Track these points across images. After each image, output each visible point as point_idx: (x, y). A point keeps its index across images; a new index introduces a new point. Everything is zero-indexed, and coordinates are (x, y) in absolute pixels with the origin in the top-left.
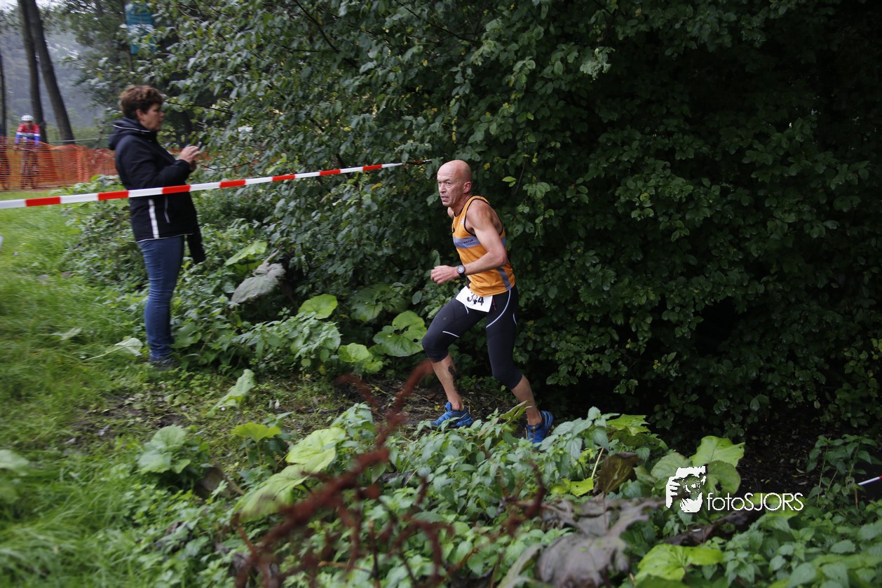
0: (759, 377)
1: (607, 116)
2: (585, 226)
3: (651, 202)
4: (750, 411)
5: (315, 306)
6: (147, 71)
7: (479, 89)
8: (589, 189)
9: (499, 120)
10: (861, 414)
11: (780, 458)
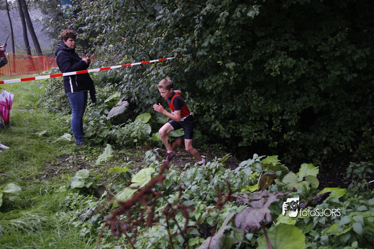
0: (326, 140)
1: (259, 34)
2: (252, 80)
3: (279, 69)
4: (323, 154)
5: (142, 118)
6: (69, 24)
7: (206, 25)
8: (253, 65)
9: (214, 37)
10: (369, 154)
11: (336, 173)
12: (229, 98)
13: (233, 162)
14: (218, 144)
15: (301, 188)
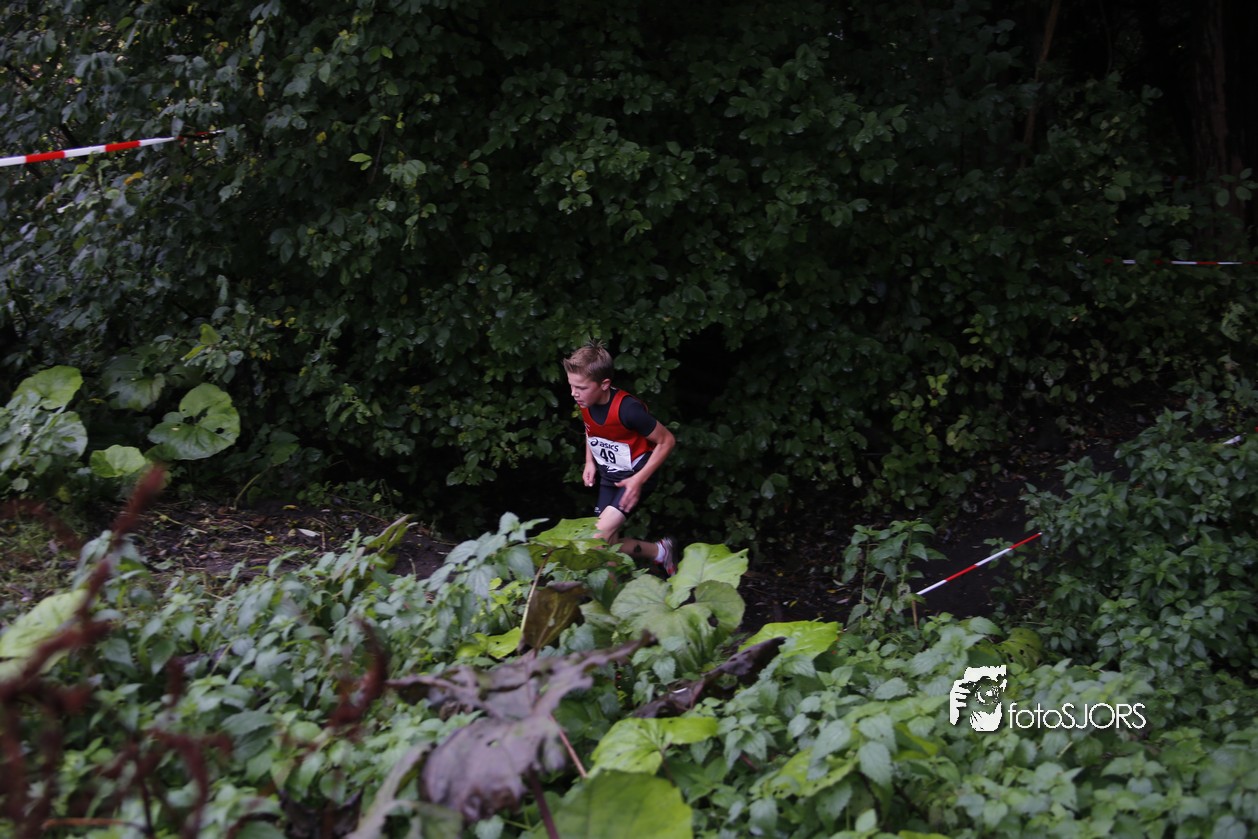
0: (771, 447)
1: (510, 49)
2: (489, 228)
3: (589, 184)
4: (762, 500)
5: (42, 387)
7: (298, 9)
8: (491, 170)
9: (334, 58)
10: (919, 490)
11: (808, 567)
12: (404, 300)
13: (429, 549)
14: (367, 483)
15: (679, 629)
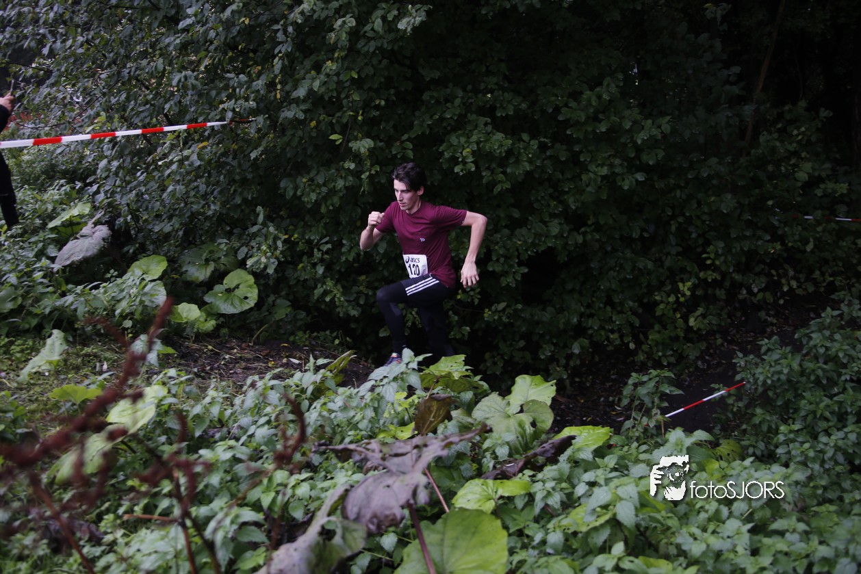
0: (580, 322)
1: (429, 74)
3: (473, 157)
4: (572, 354)
5: (144, 267)
7: (304, 48)
8: (414, 145)
9: (322, 77)
10: (670, 353)
11: (600, 397)
12: (359, 224)
14: (331, 333)
15: (513, 428)
